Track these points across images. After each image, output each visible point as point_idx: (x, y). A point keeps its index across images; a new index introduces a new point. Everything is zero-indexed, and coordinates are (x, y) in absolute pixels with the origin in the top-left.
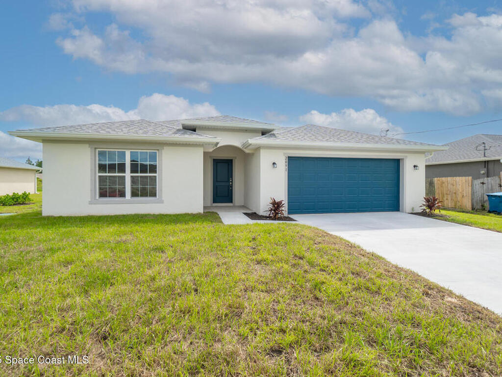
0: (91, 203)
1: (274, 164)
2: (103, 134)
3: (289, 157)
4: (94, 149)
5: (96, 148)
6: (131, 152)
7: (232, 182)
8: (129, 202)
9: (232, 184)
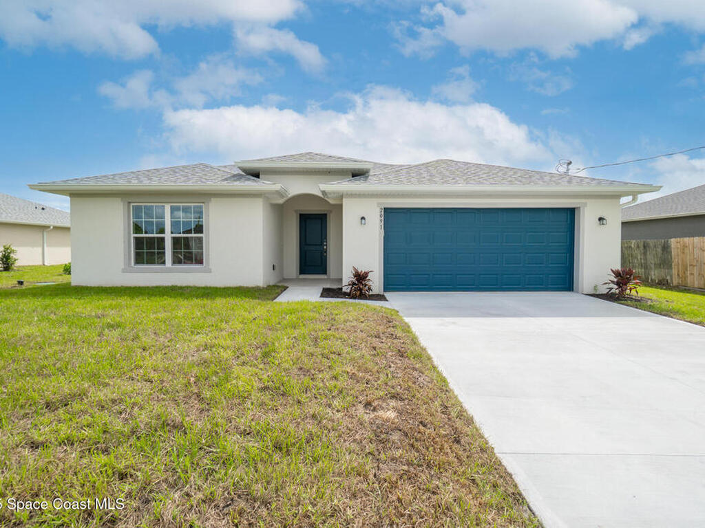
0: (124, 271)
1: (363, 218)
2: (134, 185)
3: (386, 209)
4: (126, 203)
5: (130, 203)
6: (171, 207)
7: (326, 245)
8: (170, 271)
9: (326, 249)
